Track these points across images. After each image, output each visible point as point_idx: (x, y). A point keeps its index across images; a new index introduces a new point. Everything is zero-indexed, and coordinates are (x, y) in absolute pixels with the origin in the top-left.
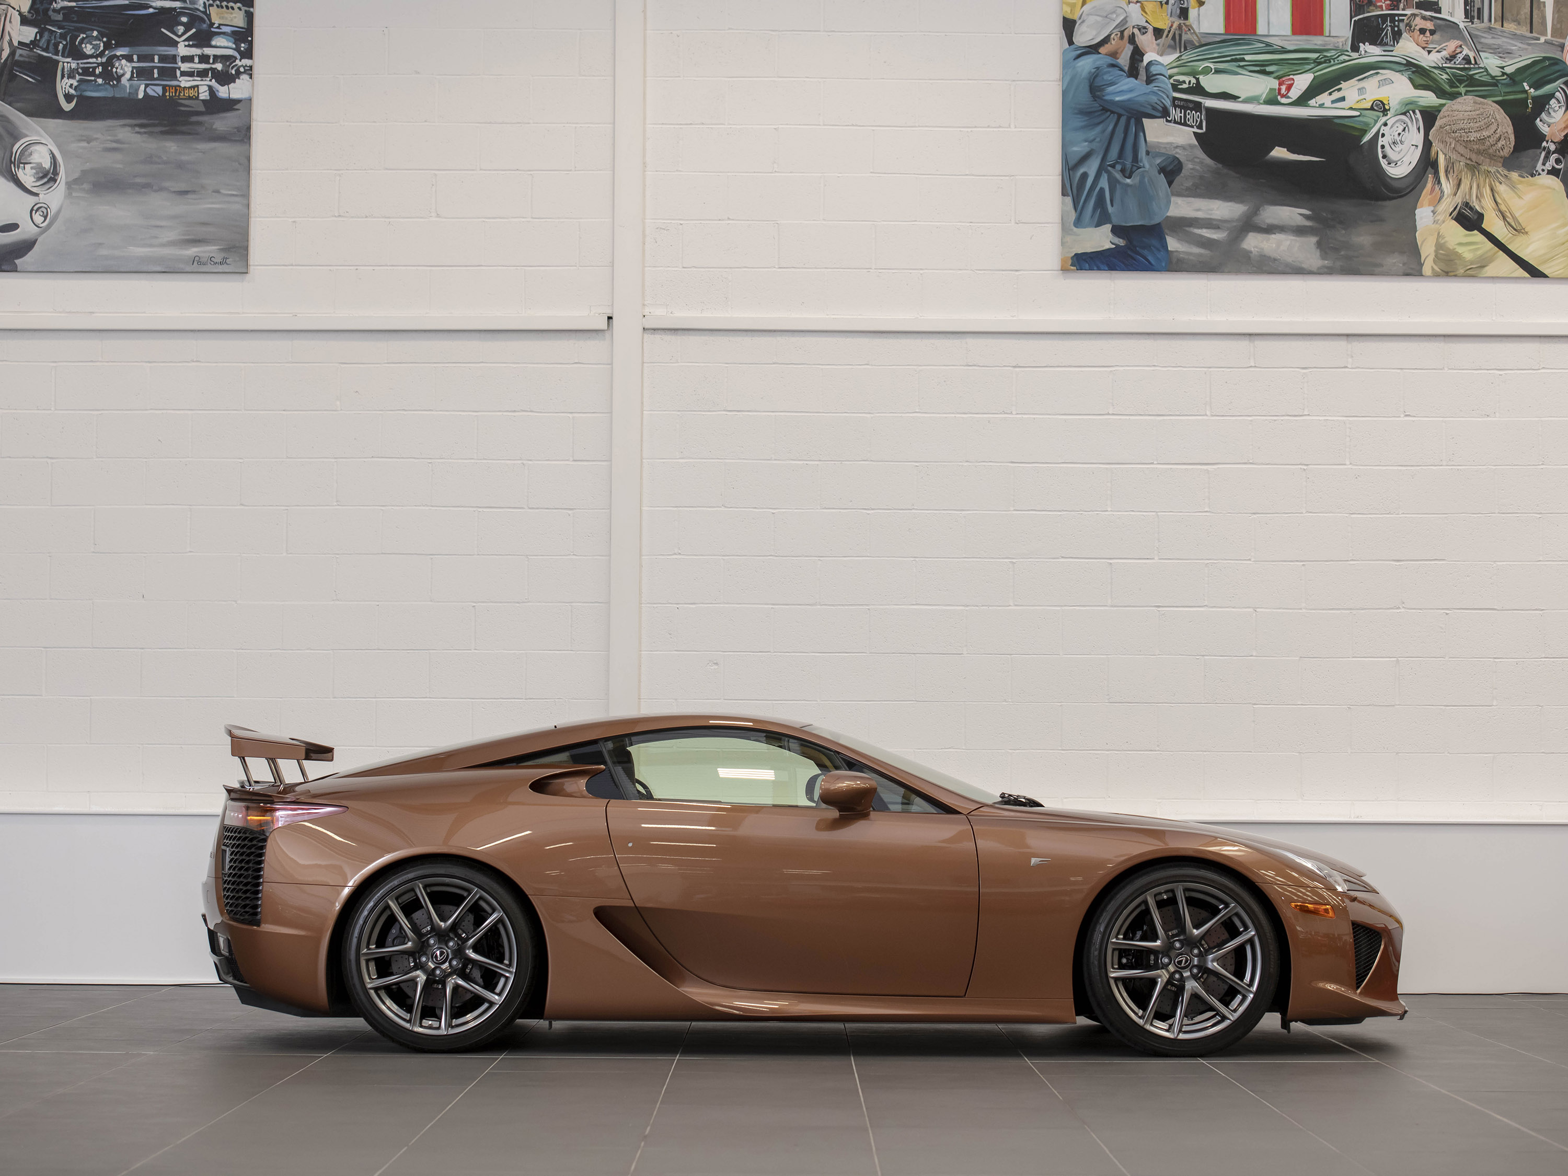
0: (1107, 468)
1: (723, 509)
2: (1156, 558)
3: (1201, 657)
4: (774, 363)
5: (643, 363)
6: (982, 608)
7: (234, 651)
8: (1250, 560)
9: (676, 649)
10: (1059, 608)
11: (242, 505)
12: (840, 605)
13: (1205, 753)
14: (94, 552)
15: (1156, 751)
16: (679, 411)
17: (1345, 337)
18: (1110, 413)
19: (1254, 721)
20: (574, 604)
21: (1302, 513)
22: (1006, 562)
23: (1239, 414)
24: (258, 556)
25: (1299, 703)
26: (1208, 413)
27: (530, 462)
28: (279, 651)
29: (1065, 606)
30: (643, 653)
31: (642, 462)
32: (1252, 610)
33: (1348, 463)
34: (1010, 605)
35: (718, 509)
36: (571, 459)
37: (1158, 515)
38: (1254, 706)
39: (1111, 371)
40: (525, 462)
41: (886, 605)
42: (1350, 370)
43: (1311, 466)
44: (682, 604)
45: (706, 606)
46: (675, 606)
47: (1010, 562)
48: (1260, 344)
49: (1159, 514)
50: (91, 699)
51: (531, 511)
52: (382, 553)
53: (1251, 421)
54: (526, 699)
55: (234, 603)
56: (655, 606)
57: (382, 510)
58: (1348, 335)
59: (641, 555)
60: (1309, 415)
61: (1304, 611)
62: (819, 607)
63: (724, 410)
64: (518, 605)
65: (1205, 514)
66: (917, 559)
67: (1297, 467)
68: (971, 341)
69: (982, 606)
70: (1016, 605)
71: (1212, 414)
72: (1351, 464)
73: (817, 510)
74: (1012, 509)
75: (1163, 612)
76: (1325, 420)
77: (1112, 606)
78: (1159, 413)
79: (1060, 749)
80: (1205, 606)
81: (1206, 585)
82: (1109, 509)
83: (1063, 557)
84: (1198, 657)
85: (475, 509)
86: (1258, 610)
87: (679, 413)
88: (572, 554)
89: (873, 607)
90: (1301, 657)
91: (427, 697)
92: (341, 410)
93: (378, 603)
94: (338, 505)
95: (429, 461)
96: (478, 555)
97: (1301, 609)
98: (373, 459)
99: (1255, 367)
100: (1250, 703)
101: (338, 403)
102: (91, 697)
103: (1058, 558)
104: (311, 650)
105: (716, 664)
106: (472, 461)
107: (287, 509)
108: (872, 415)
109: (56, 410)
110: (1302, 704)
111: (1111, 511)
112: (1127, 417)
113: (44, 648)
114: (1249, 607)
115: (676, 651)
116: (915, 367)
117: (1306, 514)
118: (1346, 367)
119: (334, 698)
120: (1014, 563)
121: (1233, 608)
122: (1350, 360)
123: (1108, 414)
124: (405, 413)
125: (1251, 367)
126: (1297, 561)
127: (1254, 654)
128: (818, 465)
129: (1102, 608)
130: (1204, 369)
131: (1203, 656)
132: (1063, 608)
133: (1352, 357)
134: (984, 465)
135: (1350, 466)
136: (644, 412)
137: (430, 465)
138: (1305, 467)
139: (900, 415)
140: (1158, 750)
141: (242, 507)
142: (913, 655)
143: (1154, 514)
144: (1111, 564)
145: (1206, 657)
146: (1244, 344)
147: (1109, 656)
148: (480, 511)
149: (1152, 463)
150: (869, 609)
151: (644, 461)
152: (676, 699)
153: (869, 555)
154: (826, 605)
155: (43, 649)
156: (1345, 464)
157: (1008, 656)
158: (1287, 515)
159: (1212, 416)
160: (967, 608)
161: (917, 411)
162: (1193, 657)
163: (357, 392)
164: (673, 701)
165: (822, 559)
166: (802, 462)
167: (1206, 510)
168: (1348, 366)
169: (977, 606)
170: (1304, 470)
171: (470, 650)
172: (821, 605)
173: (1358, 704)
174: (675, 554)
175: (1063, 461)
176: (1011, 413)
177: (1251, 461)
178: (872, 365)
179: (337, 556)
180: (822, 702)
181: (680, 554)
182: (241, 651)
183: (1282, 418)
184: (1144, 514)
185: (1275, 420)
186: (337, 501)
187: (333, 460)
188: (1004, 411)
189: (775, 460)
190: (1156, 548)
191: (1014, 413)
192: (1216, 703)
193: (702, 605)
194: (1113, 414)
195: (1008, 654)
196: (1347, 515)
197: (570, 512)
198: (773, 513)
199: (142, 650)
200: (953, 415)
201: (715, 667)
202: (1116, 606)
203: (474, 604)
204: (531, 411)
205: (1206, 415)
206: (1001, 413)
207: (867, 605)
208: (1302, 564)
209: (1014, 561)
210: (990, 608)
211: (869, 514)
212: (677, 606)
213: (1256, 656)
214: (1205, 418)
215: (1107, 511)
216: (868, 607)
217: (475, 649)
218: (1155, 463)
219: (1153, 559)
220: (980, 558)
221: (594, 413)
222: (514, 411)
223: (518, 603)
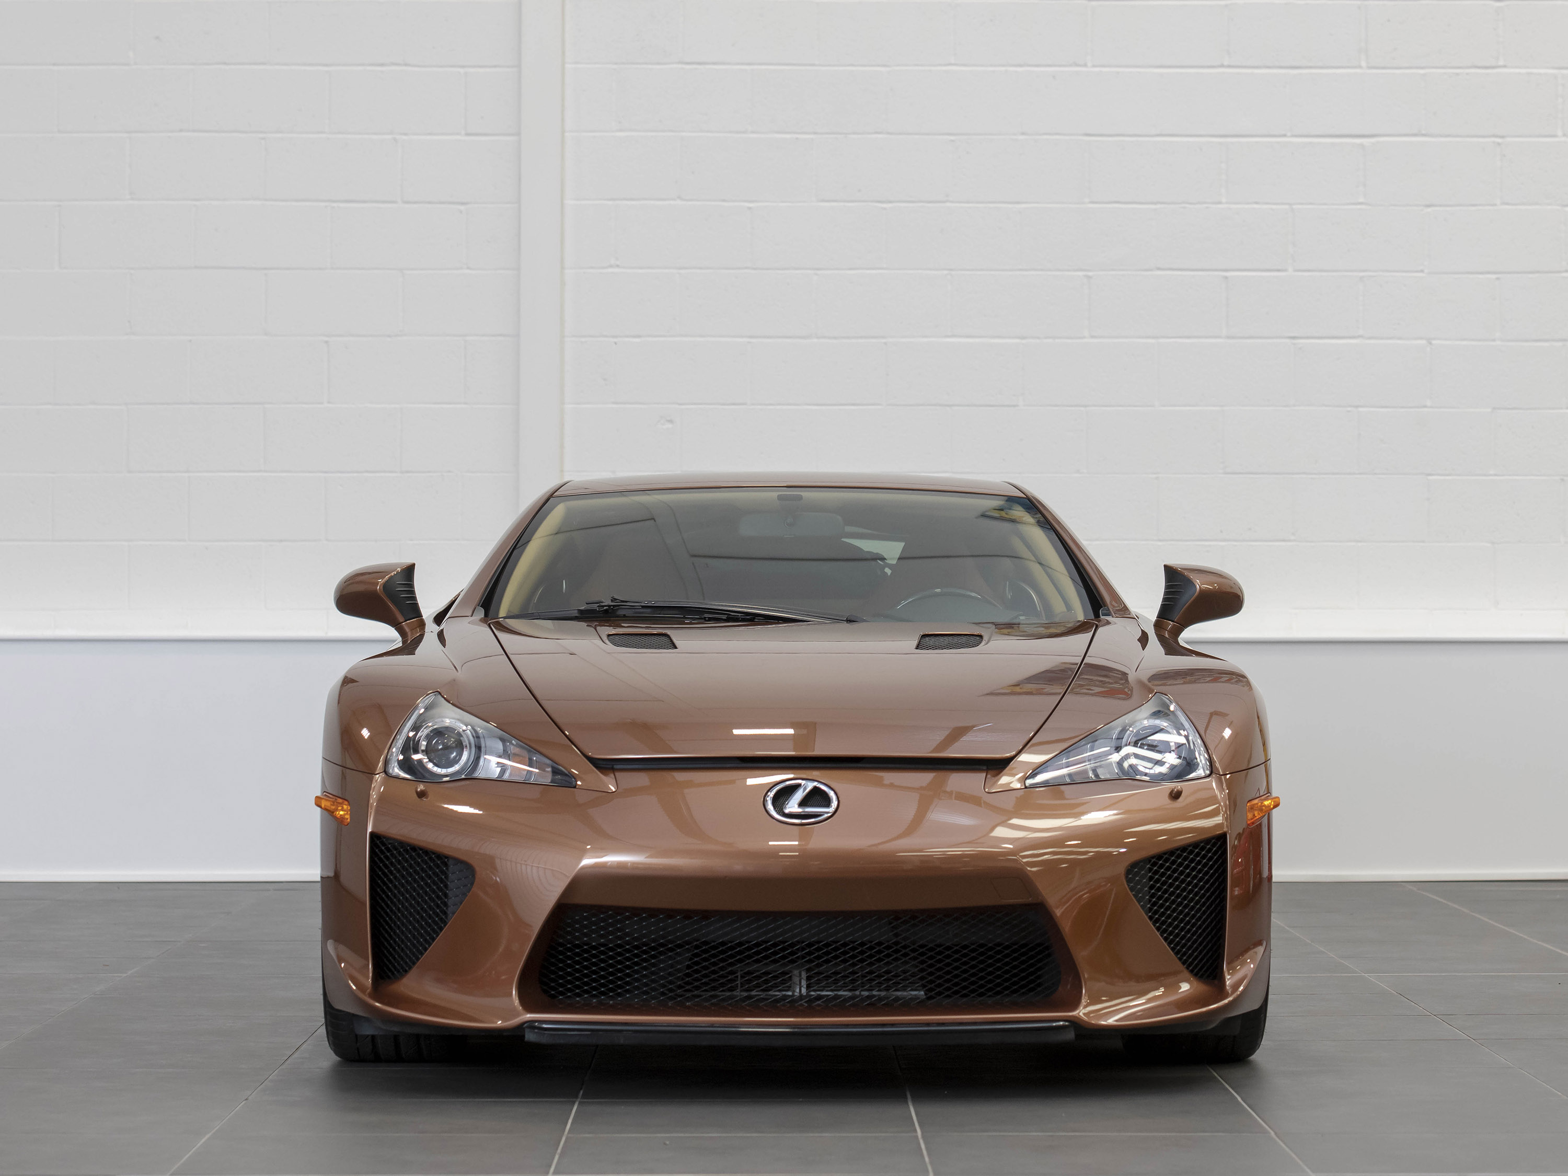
0: (1220, 143)
1: (679, 202)
2: (1290, 269)
3: (1354, 408)
6: (1045, 341)
8: (1422, 271)
9: (614, 400)
10: (1153, 341)
12: (844, 337)
13: (1360, 544)
15: (1290, 541)
16: (616, 64)
18: (1225, 64)
19: (1428, 499)
20: (468, 338)
21: (1495, 205)
22: (1078, 276)
23: (1407, 66)
24: (18, 271)
25: (1492, 472)
26: (1363, 64)
27: (404, 137)
29: (1163, 337)
30: (566, 406)
31: (563, 135)
32: (1424, 342)
33: (1560, 133)
34: (1084, 337)
35: (672, 202)
36: (463, 132)
37: (1292, 209)
38: (1430, 478)
39: (1226, 6)
40: (398, 137)
41: (909, 337)
43: (1509, 139)
44: (621, 336)
45: (655, 339)
46: (612, 339)
47: (1084, 275)
49: (1294, 207)
51: (407, 206)
52: (196, 268)
54: (402, 473)
56: (583, 340)
57: (195, 206)
59: (562, 268)
60: (1505, 66)
61: (1499, 343)
62: (815, 340)
63: (680, 63)
64: (389, 339)
65: (1359, 207)
66: (953, 272)
67: (1488, 139)
69: (1046, 338)
70: (1092, 337)
71: (1369, 65)
73: (812, 204)
74: (1087, 201)
75: (1300, 346)
76: (1527, 73)
77: (1228, 337)
78: (1294, 65)
80: (1359, 336)
81: (1361, 308)
82: (1224, 200)
83: (1159, 269)
84: (1349, 409)
85: (327, 204)
86: (1434, 342)
87: (615, 67)
88: (465, 266)
89: (891, 340)
90: (1494, 408)
91: (261, 471)
92: (135, 64)
93: (190, 338)
94: (132, 199)
95: (262, 136)
96: (332, 269)
97: (1494, 340)
98: (181, 134)
100: (1422, 474)
101: (131, 54)
103: (1151, 270)
104: (96, 404)
105: (671, 421)
106: (323, 136)
107: (59, 206)
108: (889, 69)
110: (1496, 475)
111: (1227, 203)
112: (1249, 71)
114: (1421, 338)
115: (614, 403)
117: (1500, 207)
119: (129, 473)
120: (1089, 277)
121: (1400, 338)
123: (1222, 66)
124: (226, 67)
126: (1489, 273)
127: (1429, 404)
128: (812, 139)
129: (1214, 340)
130: (1356, 2)
131: (1357, 407)
132: (1162, 340)
134: (1047, 139)
135: (1563, 139)
136: (566, 65)
137: (263, 142)
138: (1499, 140)
139: (928, 68)
140: (1294, 541)
142: (947, 408)
143: (1287, 207)
144: (1226, 278)
145: (1361, 409)
147: (1224, 408)
148: (334, 207)
149: (1285, 136)
150: (885, 343)
151: (566, 134)
153: (885, 266)
154: (824, 337)
156: (1555, 136)
157: (1082, 409)
158: (1474, 208)
159: (1369, 68)
160: (1024, 341)
161: (952, 62)
162: (1343, 408)
163: (157, 38)
165: (819, 272)
166: (788, 136)
167: (1360, 201)
169: (1038, 338)
170: (1499, 144)
171: (322, 403)
172: (818, 338)
174: (611, 266)
175: (1159, 133)
176: (1085, 65)
177: (1424, 132)
179: (132, 272)
181: (618, 265)
184: (1274, 207)
185: (1457, 74)
186: (131, 194)
187: (125, 135)
188: (1075, 62)
189: (753, 132)
190: (1289, 255)
191: (1089, 64)
192: (1375, 474)
193: (650, 338)
194: (1229, 66)
196: (1559, 208)
197: (462, 208)
198: (750, 208)
200: (1003, 69)
201: (670, 426)
202: (1233, 338)
203: (326, 339)
204: (406, 65)
205: (1360, 67)
206: (1070, 65)
207: (883, 337)
208: (1494, 276)
209: (1090, 274)
210: (1057, 340)
211: (885, 209)
212: (615, 340)
213: (1431, 407)
214: (1358, 71)
215: (1220, 203)
216: (884, 340)
217: (329, 402)
218: (1289, 134)
219: (1286, 270)
220: (1042, 270)
221: (495, 66)
222: (382, 65)
223: (389, 336)
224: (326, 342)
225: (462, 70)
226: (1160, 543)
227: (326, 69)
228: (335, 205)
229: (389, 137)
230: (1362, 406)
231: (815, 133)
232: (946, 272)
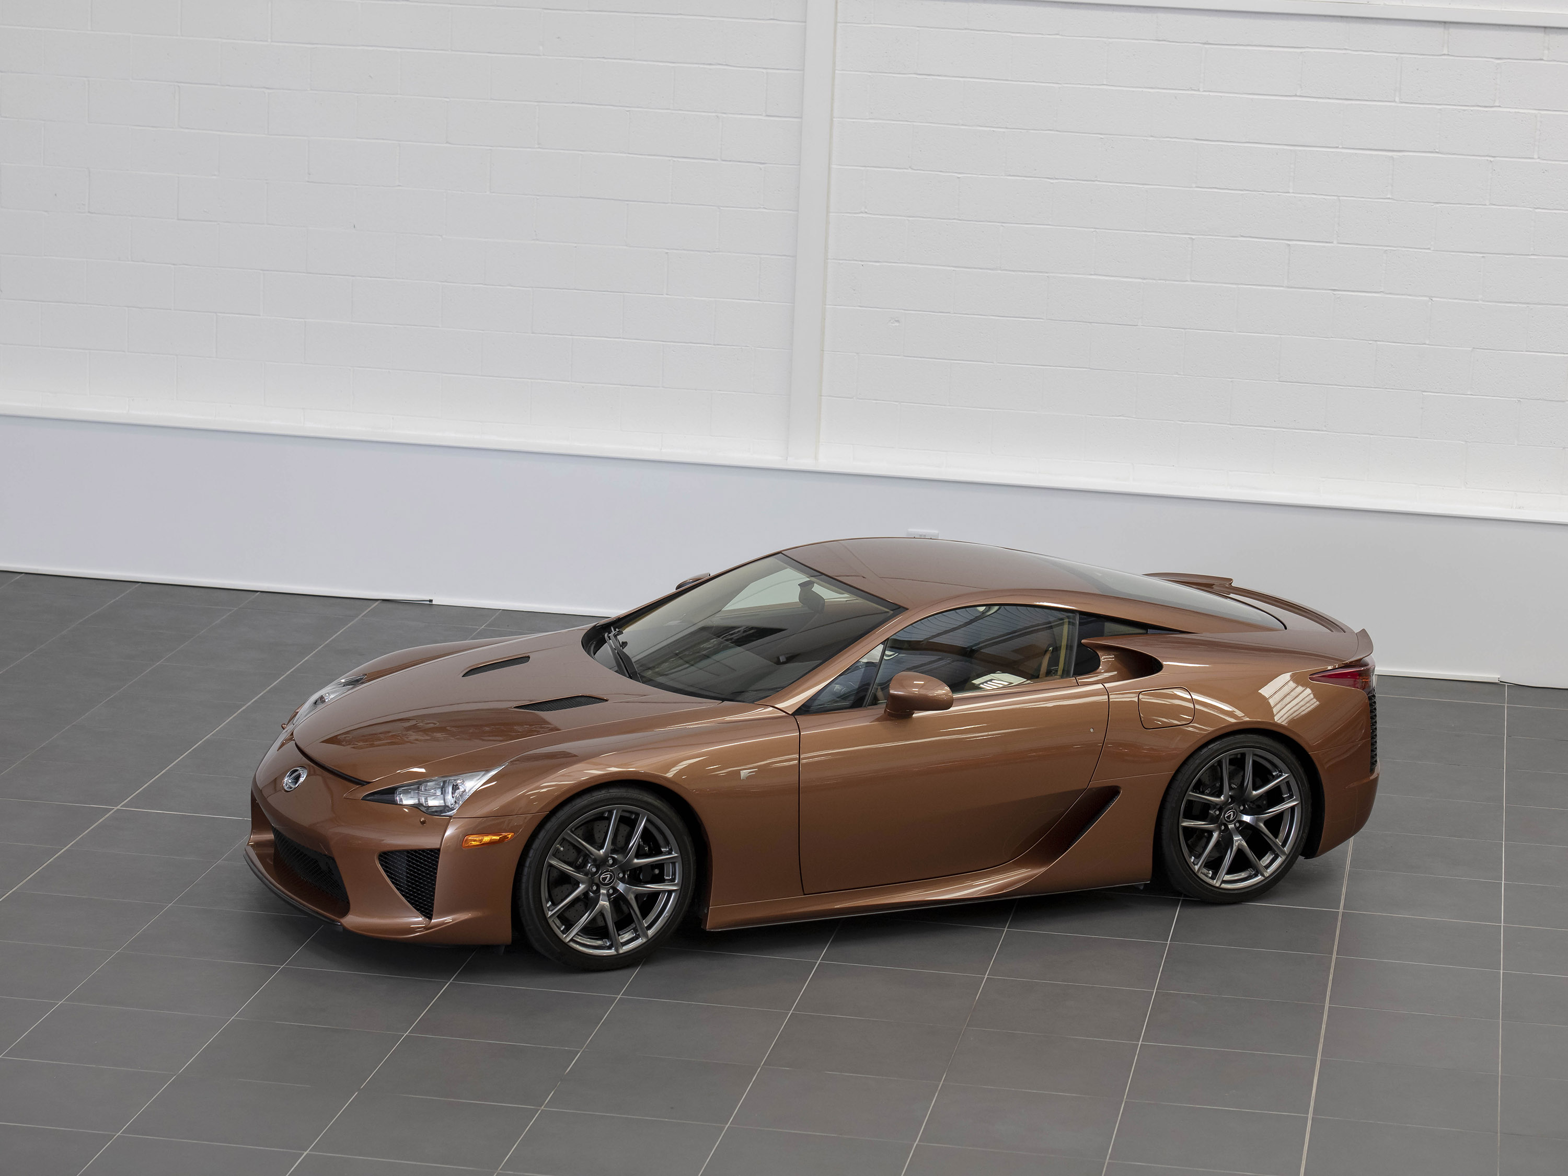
0: (1291, 150)
1: (910, 171)
2: (1335, 242)
3: (1374, 342)
4: (966, 29)
5: (836, 23)
6: (1159, 281)
7: (440, 283)
8: (1429, 249)
9: (859, 305)
10: (1234, 286)
11: (447, 142)
12: (1020, 271)
13: (1371, 436)
14: (308, 182)
15: (1323, 431)
16: (870, 72)
17: (1543, 29)
18: (1298, 94)
19: (1422, 408)
20: (762, 256)
21: (1485, 205)
22: (1185, 238)
23: (1428, 102)
24: (462, 193)
25: (1468, 393)
26: (1397, 99)
27: (724, 115)
28: (481, 285)
29: (1242, 284)
30: (827, 306)
31: (832, 120)
32: (1428, 299)
33: (1536, 156)
34: (1187, 281)
35: (905, 170)
36: (764, 114)
37: (1339, 199)
38: (1422, 395)
39: (1301, 53)
40: (719, 115)
41: (1064, 273)
42: (1546, 62)
43: (1498, 158)
44: (866, 261)
45: (890, 264)
46: (860, 263)
47: (1189, 238)
48: (1453, 31)
49: (1341, 198)
50: (305, 322)
51: (724, 163)
52: (581, 197)
53: (1440, 110)
54: (714, 345)
55: (440, 237)
56: (841, 262)
57: (581, 155)
58: (1545, 28)
59: (828, 212)
60: (1500, 106)
61: (1480, 302)
62: (999, 272)
63: (915, 74)
64: (709, 254)
65: (1385, 203)
66: (1097, 230)
67: (1483, 158)
68: (1162, 16)
69: (1160, 279)
70: (1193, 281)
71: (1401, 101)
72: (1539, 158)
73: (1002, 177)
74: (1194, 186)
75: (1338, 296)
76: (1515, 112)
77: (1288, 287)
78: (1347, 97)
79: (1228, 423)
80: (1381, 292)
81: (1384, 272)
82: (1291, 191)
83: (1242, 236)
84: (1370, 342)
85: (670, 158)
86: (1433, 299)
87: (870, 74)
88: (762, 207)
89: (1051, 274)
90: (1474, 348)
91: (620, 338)
92: (544, 55)
93: (576, 245)
94: (539, 148)
95: (628, 109)
96: (672, 203)
97: (1477, 301)
98: (573, 105)
99: (1448, 55)
100: (1419, 390)
101: (541, 48)
102: (306, 320)
103: (1236, 237)
104: (512, 286)
105: (898, 321)
106: (669, 111)
107: (491, 150)
108: (1060, 86)
109: (272, 41)
110: (1472, 395)
111: (1293, 193)
112: (1313, 102)
113: (261, 270)
114: (1425, 296)
116: (1105, 39)
117: (1489, 207)
118: (1541, 60)
119: (532, 333)
120: (1193, 239)
121: (1409, 295)
122: (1546, 52)
123: (1296, 96)
124: (605, 61)
125: (1444, 55)
126: (1477, 253)
127: (1427, 343)
128: (1004, 132)
129: (1277, 288)
130: (1395, 55)
131: (1376, 341)
132: (1239, 286)
133: (1549, 49)
134: (1168, 141)
135: (1538, 160)
136: (837, 72)
137: (628, 113)
138: (1492, 159)
139: (1088, 86)
140: (1325, 431)
141: (448, 145)
142: (1088, 324)
143: (1335, 198)
144: (1289, 245)
145: (1378, 343)
146: (1439, 31)
147: (1282, 336)
148: (675, 161)
149: (1337, 147)
150: (1048, 277)
151: (834, 119)
152: (858, 353)
153: (1050, 223)
154: (1006, 270)
155: (261, 272)
156: (1532, 158)
157: (1183, 330)
158: (1470, 206)
160: (1144, 281)
161: (1105, 83)
162: (1366, 341)
163: (558, 38)
164: (855, 354)
165: (1003, 225)
166: (989, 129)
167: (1388, 197)
168: (1544, 59)
169: (1154, 279)
170: (1491, 161)
171: (662, 295)
172: (1002, 270)
173: (1529, 398)
174: (862, 212)
175: (1248, 141)
176: (1199, 90)
177: (1437, 151)
178: (1062, 35)
179: (538, 197)
180: (998, 364)
181: (866, 212)
182: (446, 284)
183: (1472, 108)
184: (1326, 197)
185: (1464, 110)
186: (539, 144)
187: (536, 104)
188: (1191, 88)
189: (963, 125)
190: (1335, 232)
191: (1201, 90)
192: (1386, 388)
193: (886, 264)
194: (1300, 96)
195: (1183, 329)
196: (1531, 209)
197: (761, 166)
198: (959, 177)
199: (354, 278)
200: (1141, 90)
201: (897, 324)
202: (1292, 287)
203: (667, 251)
204: (727, 65)
205: (1394, 101)
206: (1188, 90)
207: (1047, 273)
208: (1481, 255)
209: (1193, 237)
210: (1167, 282)
211: (1052, 183)
212: (863, 263)
213: (1428, 345)
214: (1393, 104)
215: (1289, 192)
216: (1047, 275)
217: (667, 294)
218: (1340, 147)
219: (1332, 243)
220: (1160, 232)
221: (787, 69)
222: (710, 64)
223: (709, 252)
224: (667, 253)
225: (764, 71)
226: (1231, 426)
227: (673, 65)
228: (675, 159)
229: (714, 114)
230: (1380, 341)
231: (1007, 128)
232: (1094, 230)
